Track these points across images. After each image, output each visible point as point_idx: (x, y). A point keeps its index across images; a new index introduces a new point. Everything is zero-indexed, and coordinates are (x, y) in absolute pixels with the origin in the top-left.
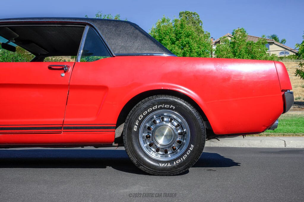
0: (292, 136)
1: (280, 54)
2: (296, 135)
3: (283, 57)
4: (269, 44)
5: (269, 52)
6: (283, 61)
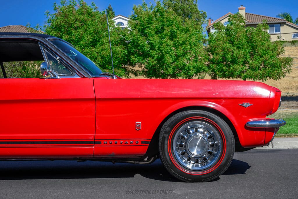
0: (284, 137)
1: (294, 37)
2: (288, 136)
3: (296, 41)
4: (279, 25)
5: (279, 35)
6: (296, 46)
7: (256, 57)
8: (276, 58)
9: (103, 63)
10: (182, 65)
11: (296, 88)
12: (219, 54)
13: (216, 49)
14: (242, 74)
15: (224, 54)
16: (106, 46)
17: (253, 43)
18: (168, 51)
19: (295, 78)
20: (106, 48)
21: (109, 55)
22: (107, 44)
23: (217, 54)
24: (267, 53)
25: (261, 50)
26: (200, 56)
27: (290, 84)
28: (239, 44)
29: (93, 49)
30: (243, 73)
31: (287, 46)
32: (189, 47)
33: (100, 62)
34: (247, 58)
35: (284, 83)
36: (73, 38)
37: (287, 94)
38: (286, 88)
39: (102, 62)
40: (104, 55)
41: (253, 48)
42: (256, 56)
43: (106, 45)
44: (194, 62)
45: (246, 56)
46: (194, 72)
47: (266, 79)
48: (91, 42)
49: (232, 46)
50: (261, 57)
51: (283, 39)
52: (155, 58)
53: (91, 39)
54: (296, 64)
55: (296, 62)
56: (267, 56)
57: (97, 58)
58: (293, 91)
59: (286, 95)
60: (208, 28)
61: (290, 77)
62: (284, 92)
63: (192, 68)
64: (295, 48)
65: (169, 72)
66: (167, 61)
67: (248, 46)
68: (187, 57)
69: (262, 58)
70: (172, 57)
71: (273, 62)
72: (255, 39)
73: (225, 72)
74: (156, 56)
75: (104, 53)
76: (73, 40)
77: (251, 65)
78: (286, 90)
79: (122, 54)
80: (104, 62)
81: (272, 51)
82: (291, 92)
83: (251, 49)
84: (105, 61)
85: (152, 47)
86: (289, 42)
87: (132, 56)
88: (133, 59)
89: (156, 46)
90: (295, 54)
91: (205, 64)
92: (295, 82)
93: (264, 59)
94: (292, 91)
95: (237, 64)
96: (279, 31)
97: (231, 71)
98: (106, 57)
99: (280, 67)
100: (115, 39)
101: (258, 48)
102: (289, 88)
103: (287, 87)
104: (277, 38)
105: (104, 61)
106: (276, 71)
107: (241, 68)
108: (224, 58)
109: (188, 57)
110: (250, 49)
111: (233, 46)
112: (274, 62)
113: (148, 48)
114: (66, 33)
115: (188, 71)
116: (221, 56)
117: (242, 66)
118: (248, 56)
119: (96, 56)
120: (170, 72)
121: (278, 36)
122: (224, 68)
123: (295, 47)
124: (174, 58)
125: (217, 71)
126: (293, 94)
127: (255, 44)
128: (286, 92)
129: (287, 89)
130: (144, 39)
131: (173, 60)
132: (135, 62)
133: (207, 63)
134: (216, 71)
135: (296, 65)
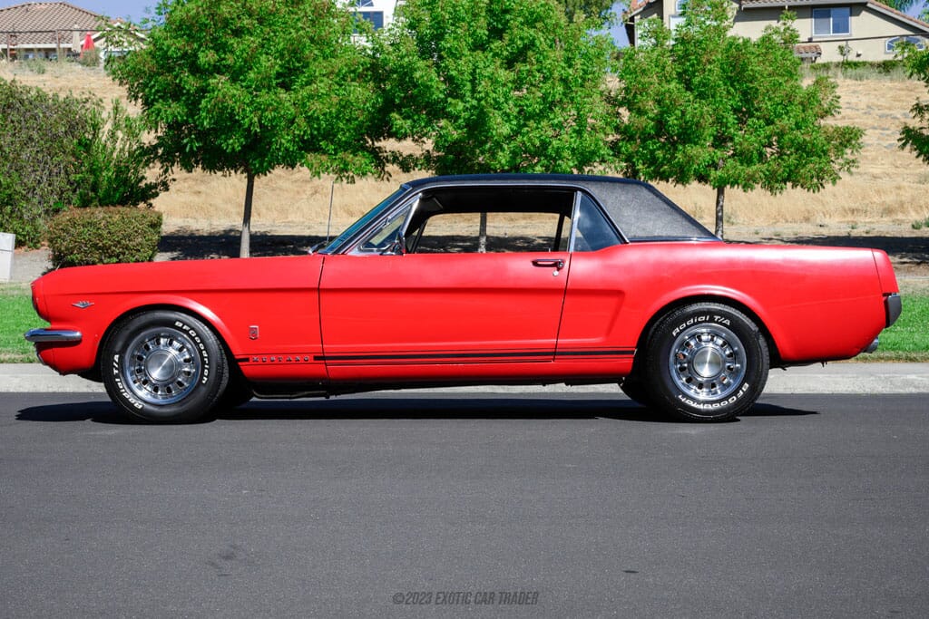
1: (890, 47)
4: (848, 10)
5: (843, 44)
6: (895, 77)
7: (754, 124)
8: (811, 126)
9: (311, 134)
10: (538, 143)
11: (880, 211)
12: (646, 113)
13: (639, 97)
14: (713, 173)
15: (662, 113)
16: (322, 85)
17: (746, 82)
18: (497, 102)
19: (880, 178)
20: (322, 91)
21: (331, 112)
22: (325, 79)
23: (641, 112)
24: (787, 113)
25: (769, 103)
26: (592, 117)
27: (864, 198)
28: (704, 85)
29: (285, 95)
30: (716, 169)
31: (867, 78)
32: (560, 89)
33: (302, 133)
34: (729, 125)
35: (847, 195)
36: (230, 60)
37: (853, 228)
38: (850, 209)
39: (309, 132)
40: (314, 112)
41: (747, 97)
42: (755, 120)
43: (321, 81)
44: (574, 135)
45: (725, 120)
46: (571, 164)
47: (782, 188)
48: (279, 75)
49: (683, 90)
50: (769, 122)
51: (858, 55)
52: (461, 121)
53: (277, 67)
54: (888, 135)
55: (888, 129)
56: (786, 122)
57: (294, 119)
58: (870, 220)
59: (849, 230)
60: (630, 16)
61: (866, 177)
62: (844, 222)
63: (566, 154)
64: (890, 85)
65: (500, 162)
66: (494, 132)
67: (732, 90)
68: (553, 119)
69: (772, 127)
70: (509, 121)
71: (805, 140)
72: (752, 70)
73: (663, 165)
74: (463, 114)
75: (316, 107)
76: (226, 67)
77: (738, 147)
78: (850, 215)
79: (368, 105)
80: (316, 133)
81: (801, 107)
82: (865, 223)
83: (741, 100)
84: (318, 129)
85: (454, 90)
86: (872, 65)
87: (395, 115)
88: (399, 122)
89: (464, 86)
90: (888, 105)
91: (605, 143)
92: (878, 192)
93: (777, 128)
94: (867, 220)
95: (696, 144)
96: (846, 30)
97: (679, 162)
98: (321, 117)
99: (825, 152)
100: (346, 65)
101: (761, 98)
102: (858, 210)
103: (853, 206)
104: (838, 51)
105: (316, 129)
106: (811, 165)
107: (710, 155)
108: (660, 124)
109: (556, 121)
110: (737, 99)
111: (688, 88)
112: (808, 139)
113: (441, 92)
114: (211, 45)
115: (555, 160)
116: (652, 119)
117: (711, 149)
118: (731, 118)
119: (291, 114)
120: (503, 161)
121: (840, 47)
122: (660, 154)
123: (891, 79)
124: (514, 122)
125: (641, 161)
126: (868, 229)
127: (751, 85)
128: (848, 222)
129: (853, 211)
130: (428, 66)
131: (512, 130)
132: (403, 131)
133: (611, 138)
134: (638, 160)
135: (887, 140)
